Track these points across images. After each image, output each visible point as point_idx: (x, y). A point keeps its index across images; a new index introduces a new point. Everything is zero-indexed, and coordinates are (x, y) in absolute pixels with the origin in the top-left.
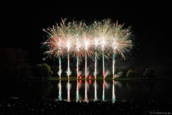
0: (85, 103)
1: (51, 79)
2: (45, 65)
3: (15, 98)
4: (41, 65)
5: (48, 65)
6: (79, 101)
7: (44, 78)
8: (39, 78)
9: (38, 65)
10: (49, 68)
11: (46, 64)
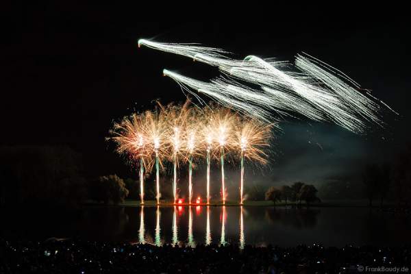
0: (190, 248)
1: (125, 203)
2: (114, 179)
3: (59, 240)
4: (107, 178)
5: (120, 178)
6: (176, 245)
7: (111, 202)
8: (103, 202)
9: (101, 178)
10: (122, 183)
11: (116, 176)
